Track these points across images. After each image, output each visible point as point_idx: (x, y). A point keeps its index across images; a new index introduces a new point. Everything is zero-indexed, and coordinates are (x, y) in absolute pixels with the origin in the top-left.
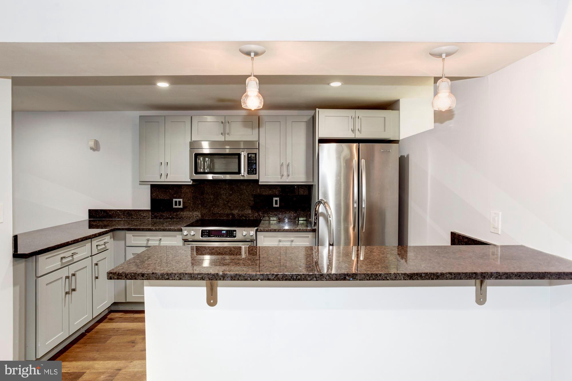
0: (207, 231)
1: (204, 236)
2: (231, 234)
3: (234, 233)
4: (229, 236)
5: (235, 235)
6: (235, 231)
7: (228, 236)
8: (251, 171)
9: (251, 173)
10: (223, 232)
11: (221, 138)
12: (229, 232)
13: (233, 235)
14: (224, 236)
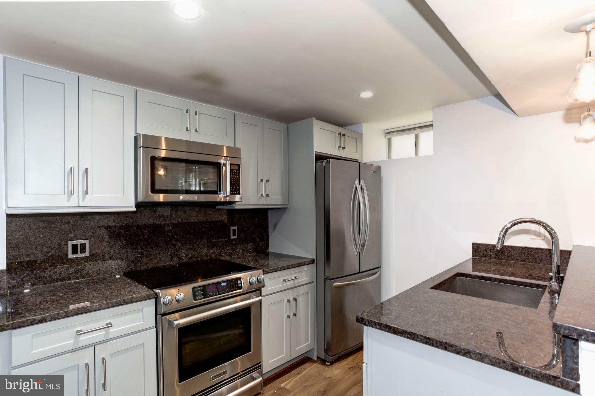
0: (202, 288)
1: (197, 298)
2: (235, 284)
3: (239, 282)
4: (234, 289)
5: (240, 285)
6: (240, 279)
7: (232, 289)
8: (234, 190)
9: (234, 192)
10: (222, 284)
11: (185, 137)
12: (232, 282)
13: (238, 286)
14: (227, 291)
